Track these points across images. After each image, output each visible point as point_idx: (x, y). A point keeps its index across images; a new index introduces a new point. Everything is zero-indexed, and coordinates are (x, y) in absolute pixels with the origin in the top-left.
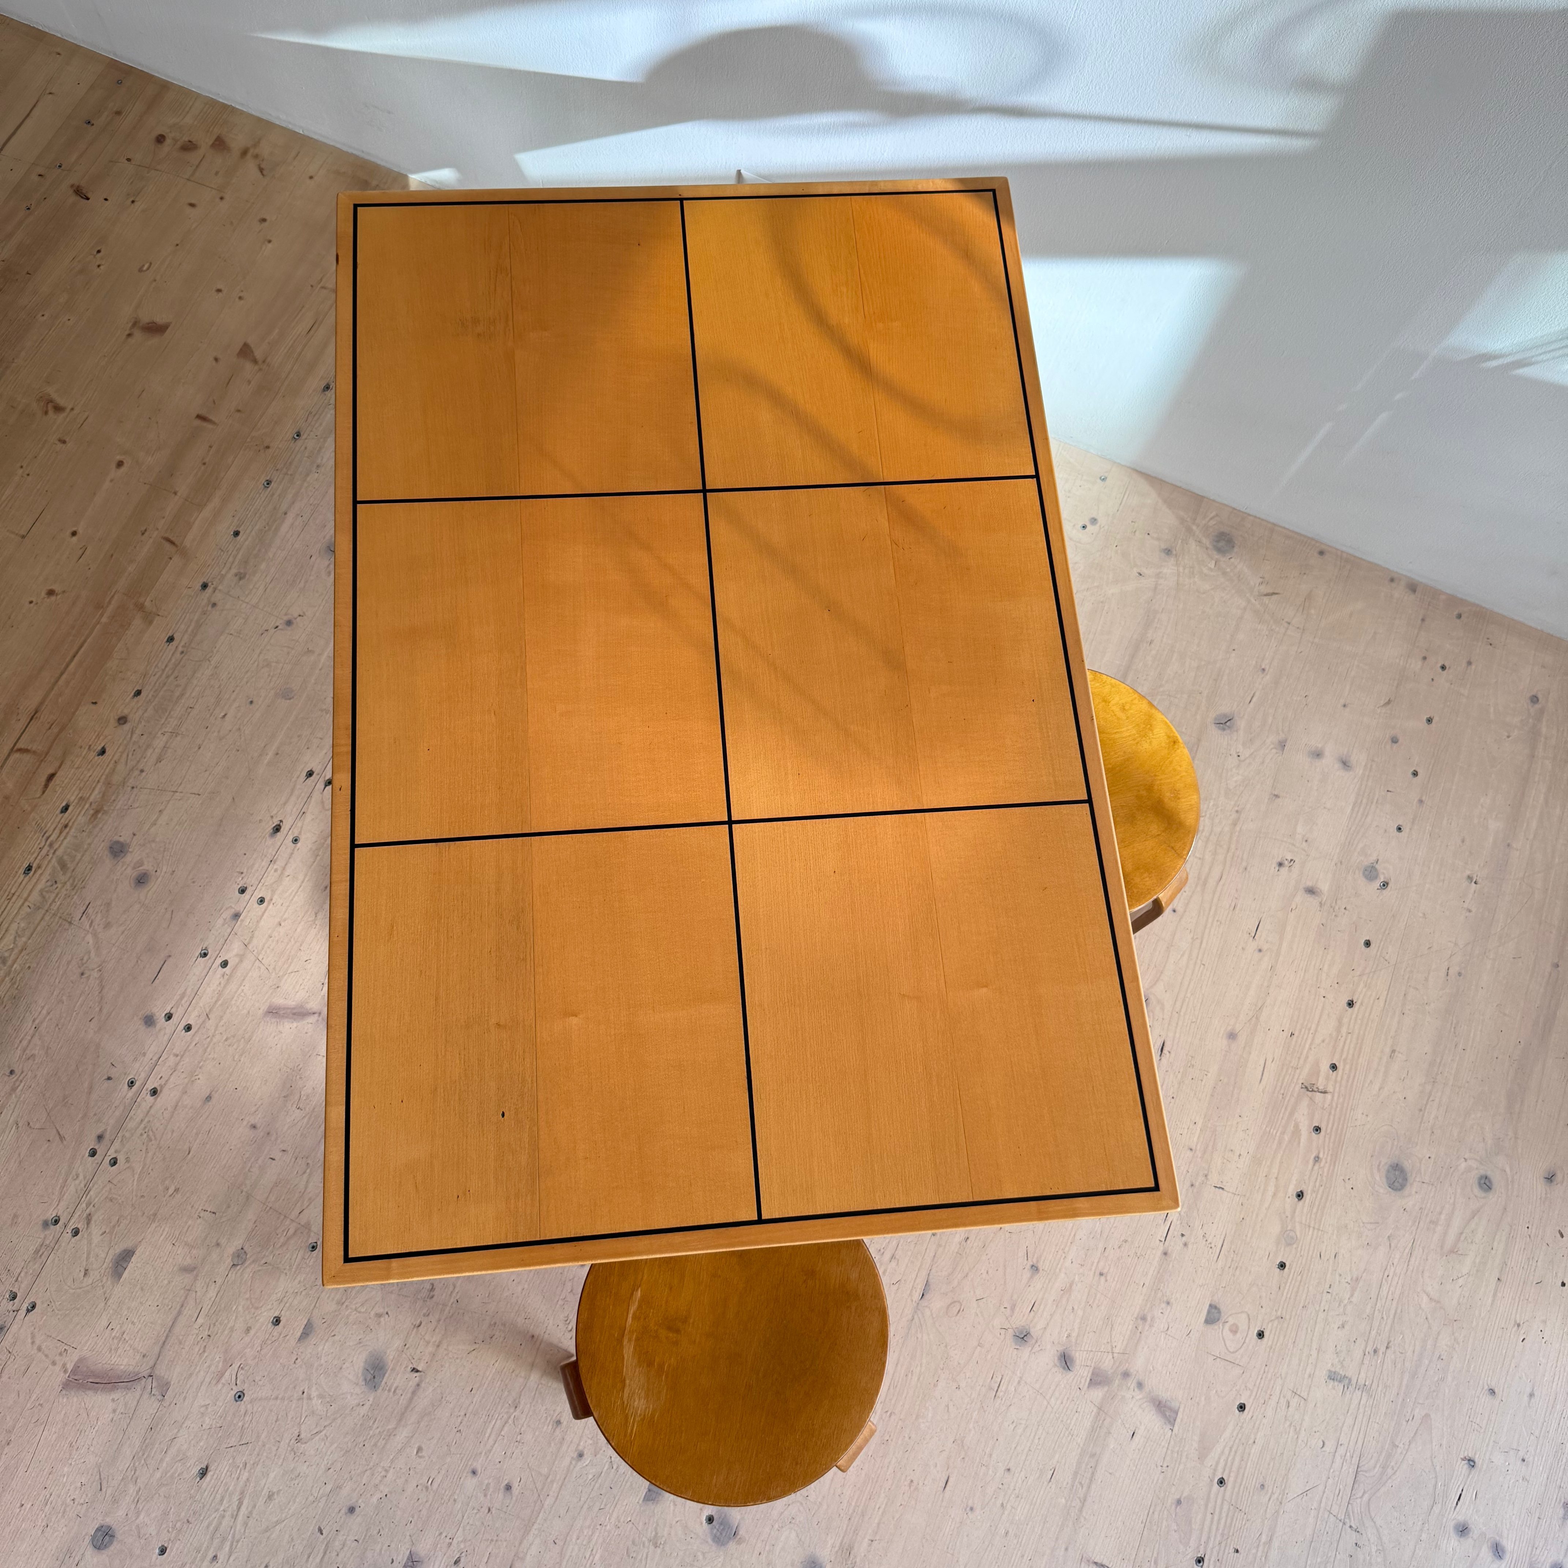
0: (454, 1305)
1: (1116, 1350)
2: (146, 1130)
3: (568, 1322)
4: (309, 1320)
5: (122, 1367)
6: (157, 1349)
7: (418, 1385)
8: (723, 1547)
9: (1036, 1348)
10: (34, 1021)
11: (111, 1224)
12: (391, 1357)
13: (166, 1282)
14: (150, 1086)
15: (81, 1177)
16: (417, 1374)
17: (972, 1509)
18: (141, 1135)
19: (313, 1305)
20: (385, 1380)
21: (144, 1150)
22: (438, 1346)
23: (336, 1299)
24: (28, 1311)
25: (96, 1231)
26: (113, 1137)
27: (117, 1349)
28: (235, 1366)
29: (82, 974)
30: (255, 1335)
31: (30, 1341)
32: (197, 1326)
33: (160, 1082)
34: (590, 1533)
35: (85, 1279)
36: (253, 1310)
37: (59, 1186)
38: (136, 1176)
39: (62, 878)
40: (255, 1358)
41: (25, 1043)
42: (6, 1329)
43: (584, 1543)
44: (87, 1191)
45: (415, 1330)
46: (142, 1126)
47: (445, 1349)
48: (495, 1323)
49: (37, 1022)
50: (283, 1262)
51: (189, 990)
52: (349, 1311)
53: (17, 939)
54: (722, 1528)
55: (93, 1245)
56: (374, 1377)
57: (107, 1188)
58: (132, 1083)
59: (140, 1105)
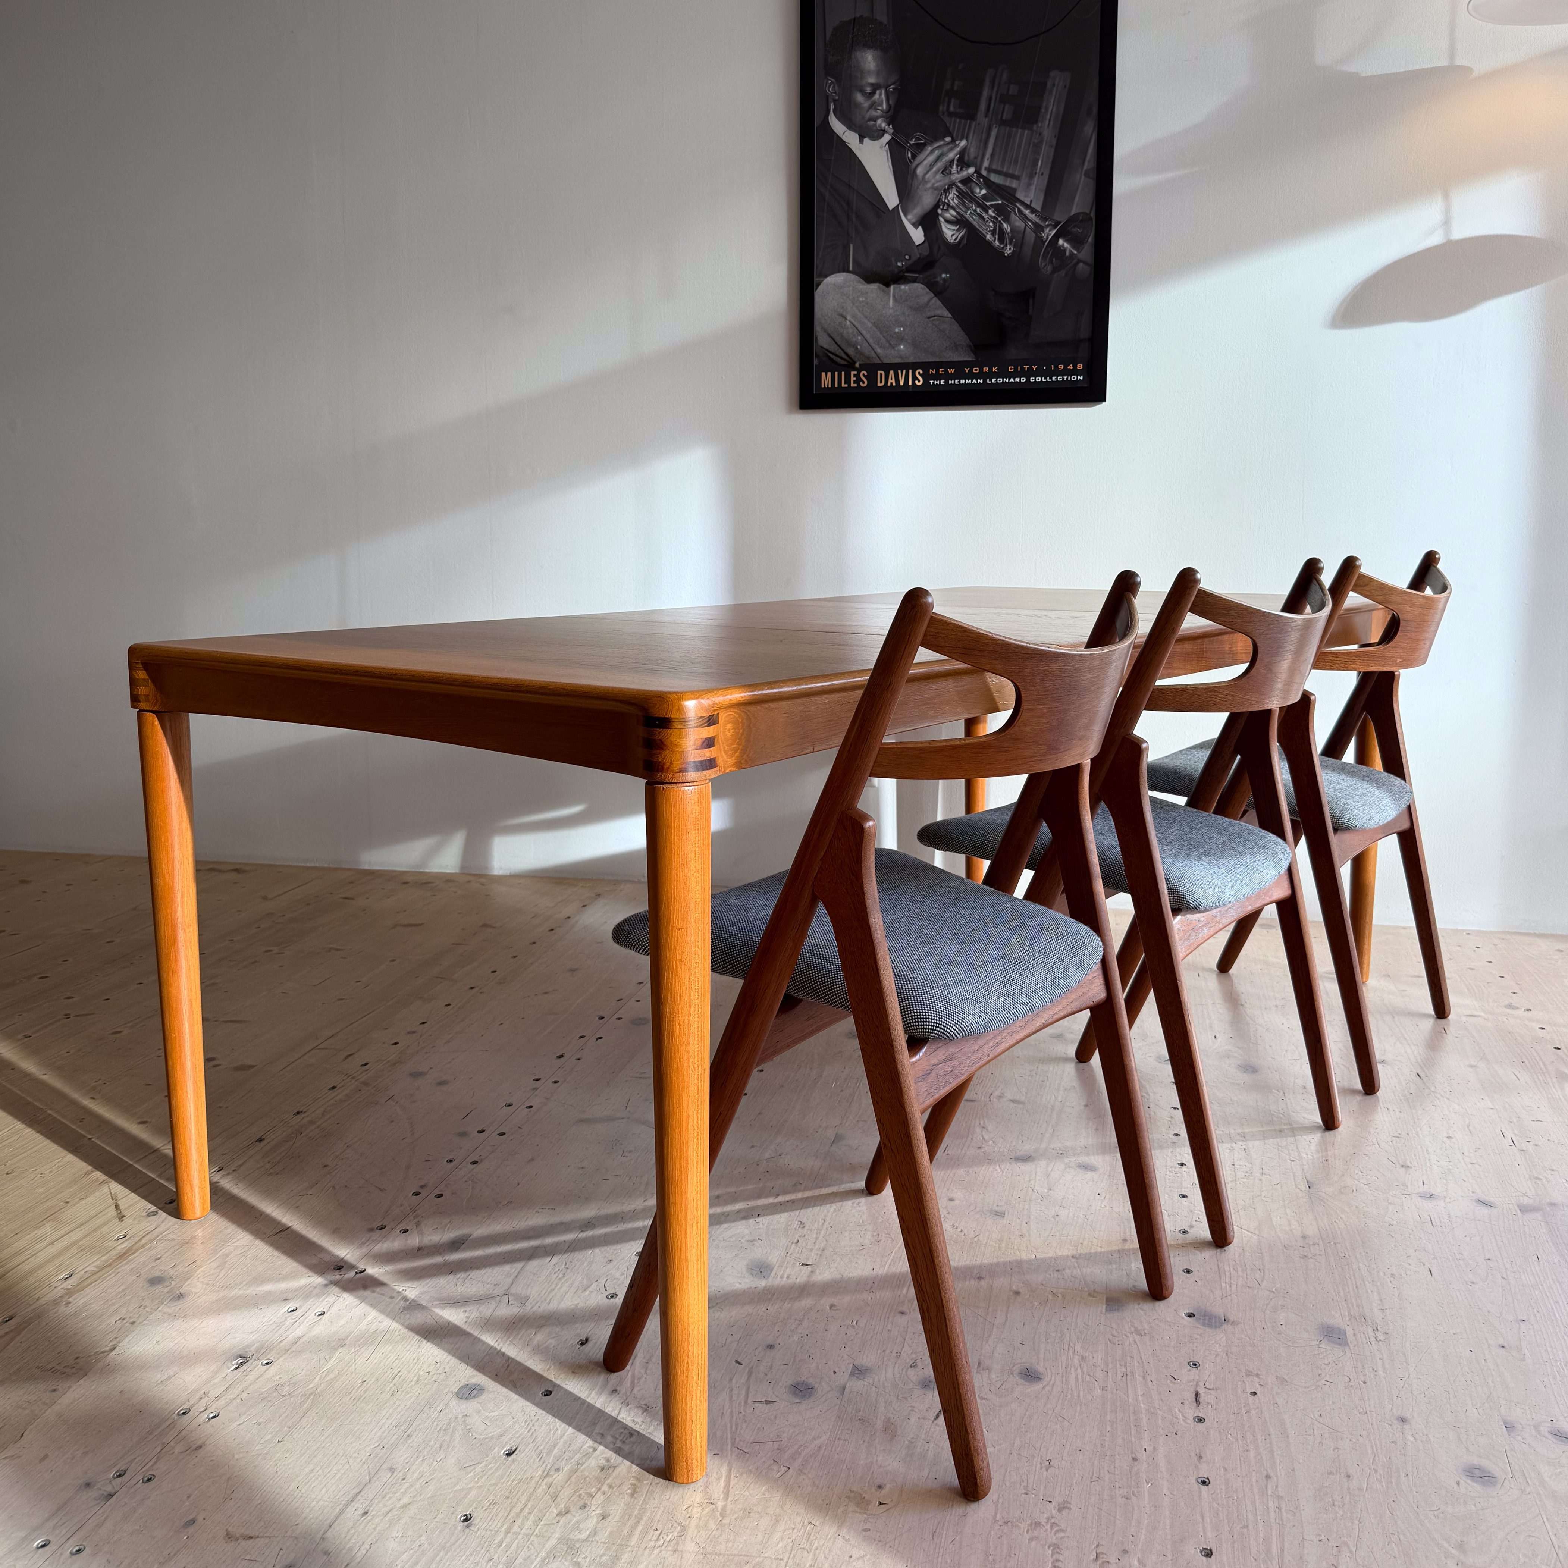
0: (829, 1230)
1: (1529, 1194)
2: (471, 1179)
5: (472, 1293)
6: (510, 1280)
7: (812, 1272)
8: (1217, 1329)
9: (1447, 1200)
10: (346, 1143)
11: (444, 1224)
12: (775, 1261)
14: (470, 1160)
15: (406, 1205)
16: (807, 1267)
17: (1473, 1283)
18: (466, 1182)
21: (470, 1188)
22: (823, 1250)
24: (357, 1274)
26: (436, 1185)
29: (392, 1122)
30: (618, 1263)
32: (551, 1264)
33: (479, 1158)
34: (1059, 1335)
35: (420, 1252)
36: (611, 1251)
37: (383, 1211)
38: (465, 1200)
39: (366, 1088)
41: (337, 1153)
43: (1057, 1341)
44: (414, 1210)
45: (794, 1245)
46: (466, 1177)
47: (832, 1251)
51: (498, 1120)
52: (718, 1242)
53: (325, 1114)
54: (1207, 1318)
55: (425, 1236)
56: (761, 1272)
57: (436, 1208)
58: (451, 1161)
59: (460, 1169)
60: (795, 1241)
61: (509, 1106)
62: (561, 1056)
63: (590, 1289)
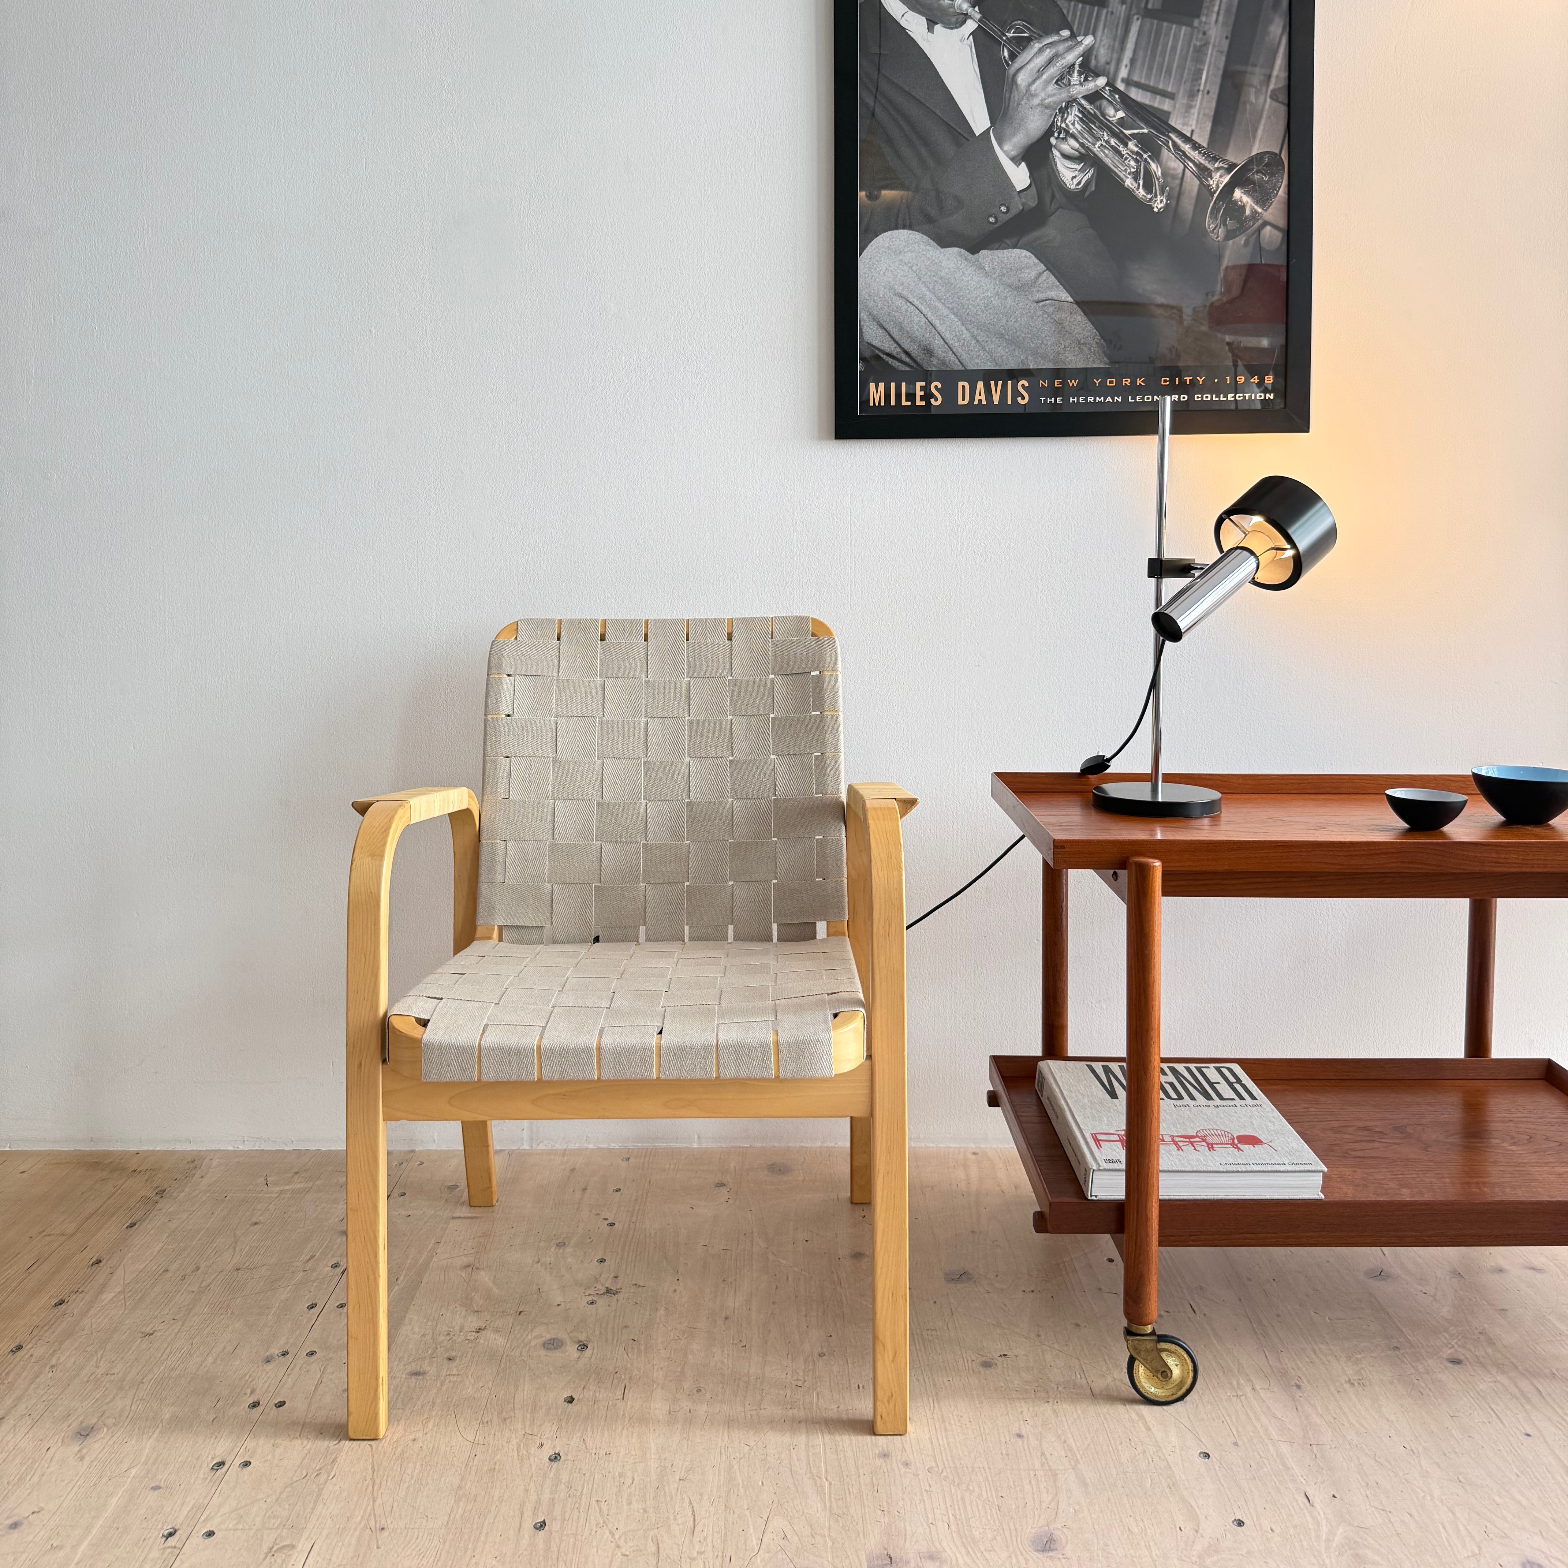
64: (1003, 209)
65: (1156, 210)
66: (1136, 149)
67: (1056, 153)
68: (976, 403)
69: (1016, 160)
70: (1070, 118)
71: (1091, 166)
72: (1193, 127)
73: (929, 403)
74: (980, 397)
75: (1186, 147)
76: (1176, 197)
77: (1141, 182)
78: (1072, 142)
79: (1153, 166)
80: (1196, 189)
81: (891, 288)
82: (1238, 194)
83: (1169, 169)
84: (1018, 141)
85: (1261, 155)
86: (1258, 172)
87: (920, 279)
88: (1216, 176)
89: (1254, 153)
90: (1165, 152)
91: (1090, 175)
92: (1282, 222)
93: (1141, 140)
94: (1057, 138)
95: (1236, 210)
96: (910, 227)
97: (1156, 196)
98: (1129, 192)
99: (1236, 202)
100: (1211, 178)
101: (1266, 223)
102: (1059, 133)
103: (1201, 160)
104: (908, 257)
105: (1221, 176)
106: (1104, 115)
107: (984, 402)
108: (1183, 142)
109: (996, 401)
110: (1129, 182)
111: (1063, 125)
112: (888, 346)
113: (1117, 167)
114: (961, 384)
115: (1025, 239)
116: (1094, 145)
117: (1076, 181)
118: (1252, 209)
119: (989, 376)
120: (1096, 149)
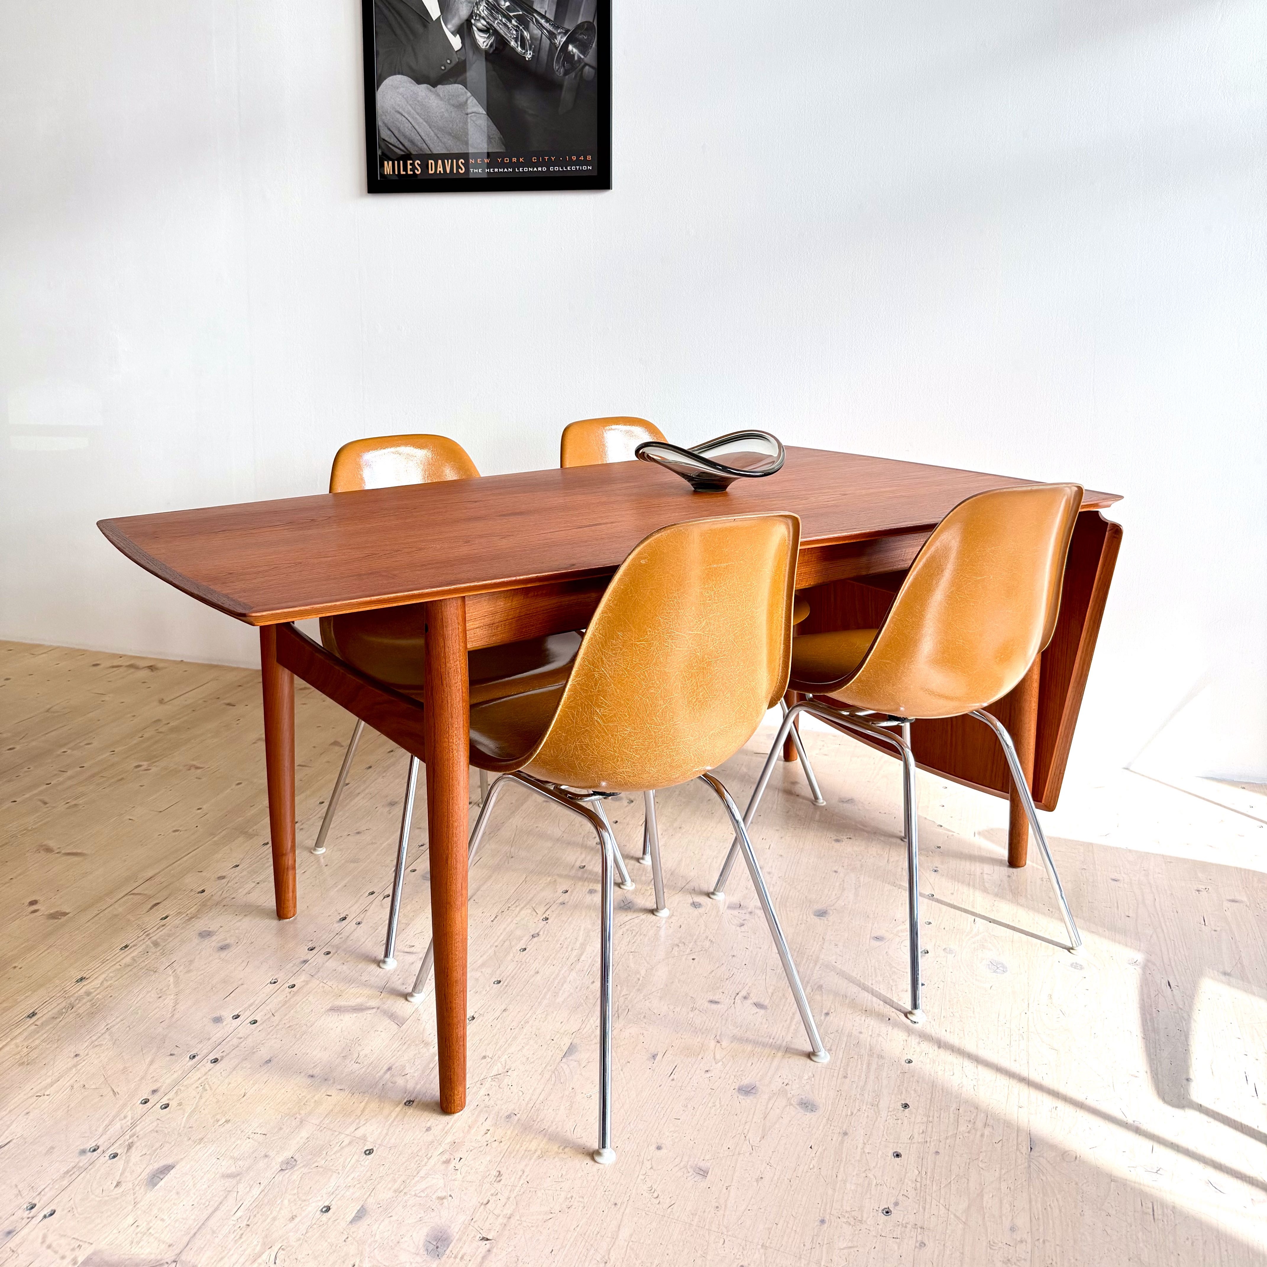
0: (524, 1185)
2: (203, 1084)
3: (653, 1191)
4: (362, 1206)
5: (142, 1256)
6: (186, 1239)
7: (489, 1251)
10: (107, 1025)
11: (154, 1148)
12: (457, 1230)
13: (206, 1186)
14: (212, 1057)
15: (129, 1118)
16: (486, 1242)
18: (197, 1087)
19: (369, 1193)
20: (450, 1248)
21: (198, 1097)
22: (510, 1218)
23: (393, 1188)
24: (45, 1217)
25: (135, 1154)
26: (167, 1091)
27: (138, 1243)
28: (275, 1248)
29: (160, 997)
30: (300, 1221)
31: (40, 1240)
32: (234, 1218)
33: (222, 1054)
35: (116, 1189)
36: (300, 1202)
37: (104, 1125)
38: (186, 1115)
39: (153, 950)
40: (299, 1240)
41: (94, 1038)
42: (14, 1233)
44: (134, 1125)
45: (483, 1207)
46: (200, 1081)
47: (518, 1220)
48: (572, 1197)
49: (109, 1026)
50: (336, 1165)
51: (256, 1003)
52: (409, 1196)
53: (105, 982)
55: (131, 1164)
56: (437, 1247)
57: (155, 1124)
58: (194, 1057)
59: (198, 1069)
60: (485, 1202)
61: (275, 983)
62: (344, 919)
63: (260, 1260)
64: (449, 61)
65: (527, 59)
66: (516, 24)
67: (475, 28)
68: (438, 172)
69: (454, 33)
70: (481, 8)
71: (493, 34)
72: (546, 9)
73: (414, 172)
74: (440, 169)
75: (543, 21)
76: (537, 52)
77: (519, 43)
78: (483, 22)
79: (525, 33)
80: (548, 46)
81: (394, 108)
82: (570, 47)
83: (534, 34)
84: (455, 22)
85: (583, 23)
86: (581, 34)
87: (408, 102)
88: (559, 37)
89: (579, 22)
90: (531, 24)
91: (492, 40)
92: (594, 63)
93: (518, 17)
94: (475, 20)
95: (569, 57)
96: (402, 74)
97: (527, 51)
98: (513, 49)
99: (570, 52)
100: (556, 39)
101: (586, 64)
102: (476, 17)
103: (551, 28)
104: (401, 90)
105: (561, 38)
106: (499, 5)
107: (442, 172)
108: (541, 18)
109: (448, 171)
110: (513, 43)
111: (478, 12)
112: (393, 140)
113: (506, 35)
114: (430, 161)
115: (460, 79)
116: (494, 22)
117: (485, 44)
118: (578, 56)
119: (443, 157)
120: (495, 25)
